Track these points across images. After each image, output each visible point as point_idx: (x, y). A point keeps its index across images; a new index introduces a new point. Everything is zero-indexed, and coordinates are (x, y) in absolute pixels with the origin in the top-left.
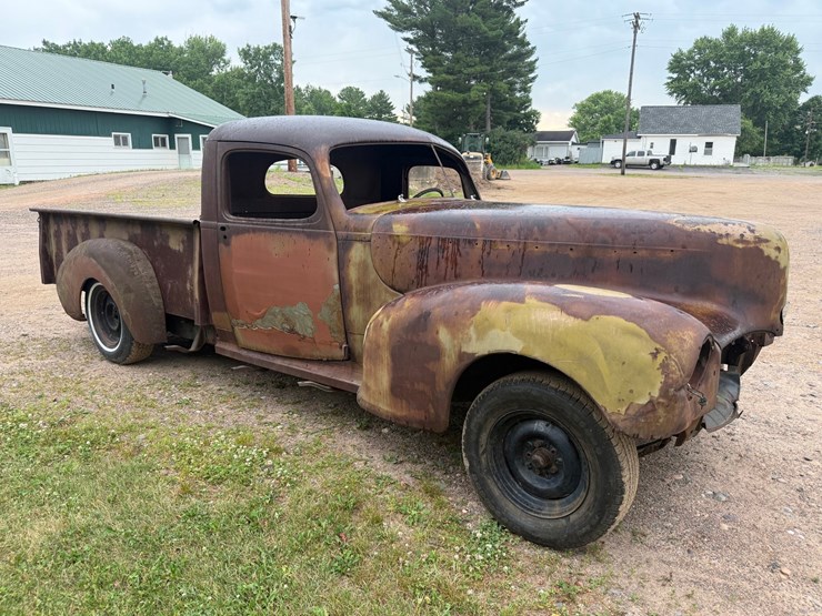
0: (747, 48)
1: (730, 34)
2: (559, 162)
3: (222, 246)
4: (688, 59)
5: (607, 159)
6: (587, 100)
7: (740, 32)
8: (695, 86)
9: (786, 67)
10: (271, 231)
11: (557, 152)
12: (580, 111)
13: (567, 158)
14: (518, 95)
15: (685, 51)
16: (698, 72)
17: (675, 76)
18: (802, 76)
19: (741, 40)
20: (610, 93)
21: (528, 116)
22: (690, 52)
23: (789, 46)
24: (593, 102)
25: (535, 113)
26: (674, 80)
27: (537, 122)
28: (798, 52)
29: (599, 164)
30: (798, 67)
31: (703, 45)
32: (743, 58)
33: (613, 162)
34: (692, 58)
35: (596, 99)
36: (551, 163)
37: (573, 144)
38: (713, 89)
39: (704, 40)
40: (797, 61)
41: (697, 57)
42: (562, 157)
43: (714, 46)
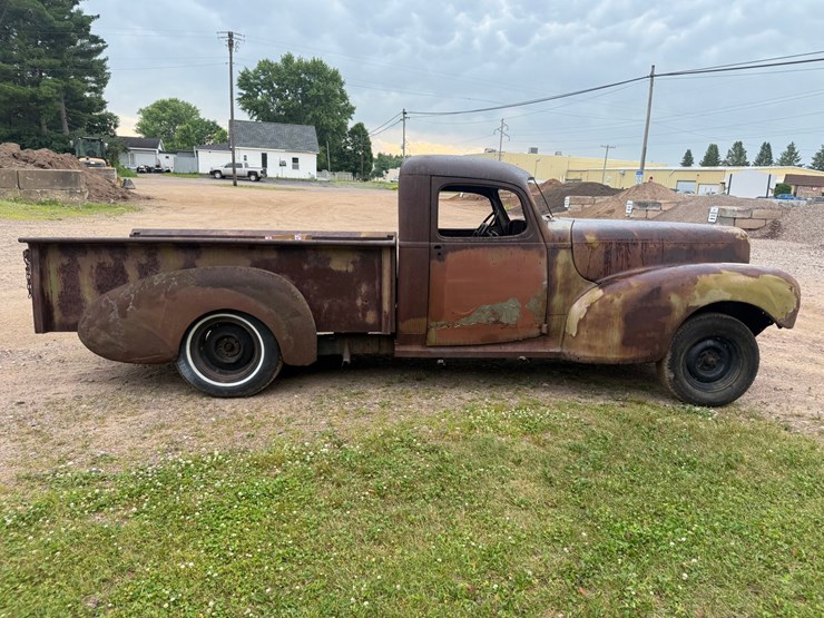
0: (303, 76)
1: (288, 60)
2: (149, 170)
3: (435, 262)
4: (255, 78)
5: (204, 168)
6: (154, 106)
7: (296, 60)
8: (264, 104)
9: (336, 96)
10: (489, 246)
11: (144, 159)
12: (146, 118)
13: (158, 166)
14: (88, 95)
15: (251, 70)
16: (265, 91)
17: (244, 92)
18: (347, 105)
19: (298, 68)
20: (176, 101)
21: (103, 119)
22: (256, 72)
23: (335, 78)
24: (160, 109)
25: (111, 116)
26: (245, 96)
27: (116, 126)
28: (342, 84)
29: (196, 174)
30: (344, 97)
31: (266, 67)
32: (301, 82)
33: (213, 173)
34: (258, 78)
35: (162, 106)
36: (139, 171)
37: (160, 152)
38: (279, 109)
39: (266, 62)
40: (342, 92)
41: (262, 77)
42: (152, 164)
43: (277, 70)
